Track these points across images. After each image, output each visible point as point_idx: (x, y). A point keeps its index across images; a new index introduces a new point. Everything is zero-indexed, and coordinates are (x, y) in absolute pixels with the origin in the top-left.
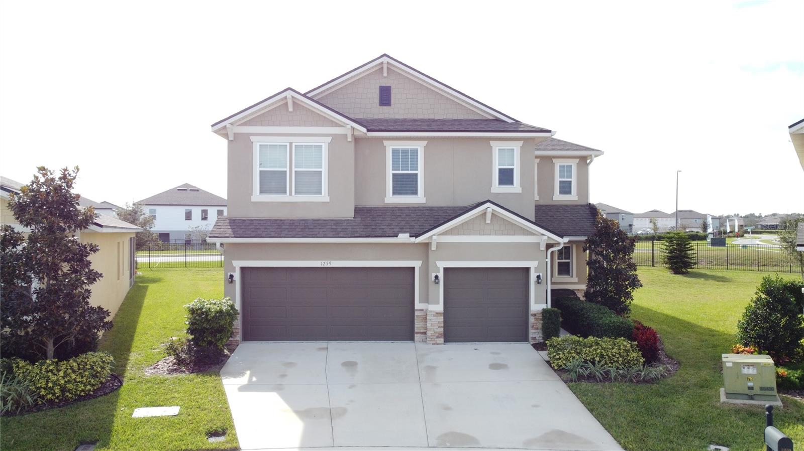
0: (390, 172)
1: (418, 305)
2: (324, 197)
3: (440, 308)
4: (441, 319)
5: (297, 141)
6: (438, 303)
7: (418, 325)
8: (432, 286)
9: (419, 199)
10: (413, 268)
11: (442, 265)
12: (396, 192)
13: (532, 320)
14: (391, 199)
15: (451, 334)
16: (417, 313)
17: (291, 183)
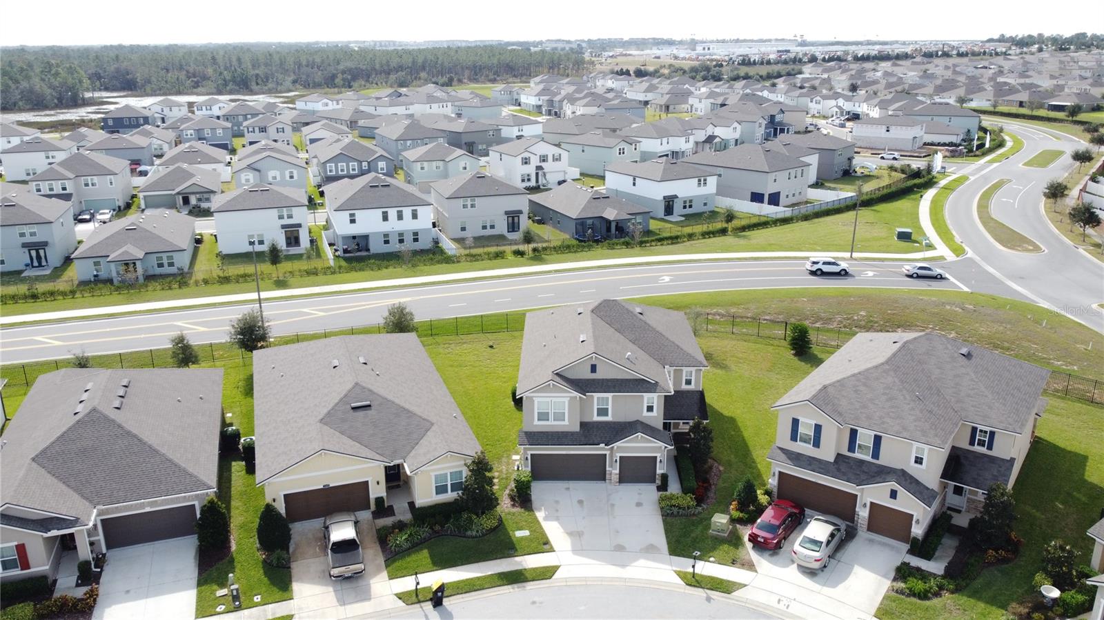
0: (596, 407)
1: (608, 469)
2: (566, 422)
3: (617, 471)
4: (618, 476)
5: (554, 399)
6: (616, 469)
7: (607, 476)
8: (614, 463)
9: (609, 418)
10: (606, 455)
11: (619, 455)
12: (598, 415)
13: (657, 476)
14: (596, 418)
15: (622, 480)
16: (607, 472)
17: (551, 417)
